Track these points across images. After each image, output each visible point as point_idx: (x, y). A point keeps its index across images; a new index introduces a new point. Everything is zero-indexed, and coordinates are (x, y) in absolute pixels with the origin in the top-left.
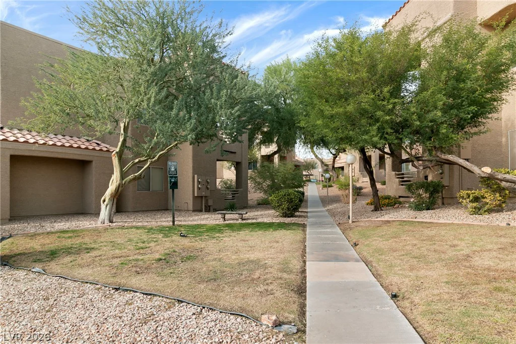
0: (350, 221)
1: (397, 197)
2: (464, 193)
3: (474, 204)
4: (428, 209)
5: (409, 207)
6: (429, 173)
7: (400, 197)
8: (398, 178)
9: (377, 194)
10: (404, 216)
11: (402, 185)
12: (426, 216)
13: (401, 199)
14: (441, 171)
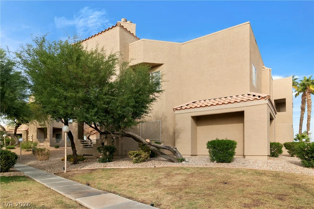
0: (65, 171)
1: (82, 155)
2: (131, 152)
3: (136, 158)
4: (109, 162)
5: (99, 161)
6: (105, 141)
7: (84, 155)
8: (82, 143)
9: (76, 153)
10: (98, 166)
11: (85, 148)
12: (111, 165)
13: (85, 157)
14: (112, 140)
